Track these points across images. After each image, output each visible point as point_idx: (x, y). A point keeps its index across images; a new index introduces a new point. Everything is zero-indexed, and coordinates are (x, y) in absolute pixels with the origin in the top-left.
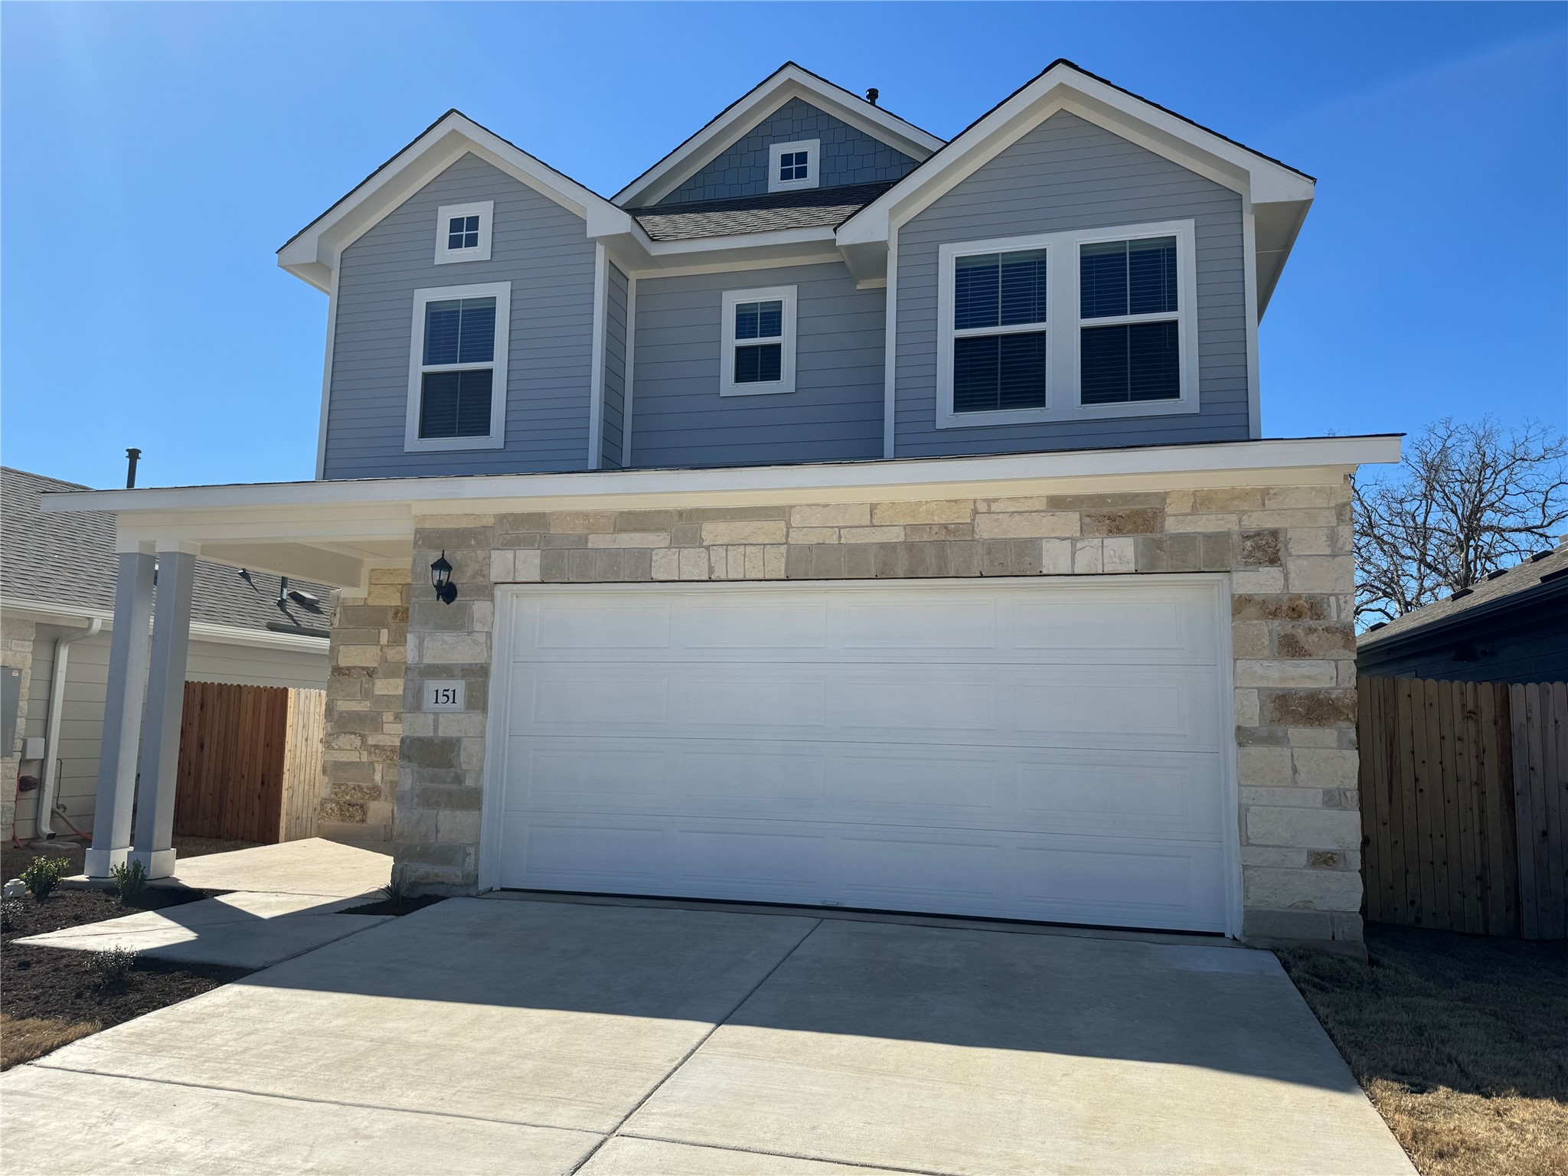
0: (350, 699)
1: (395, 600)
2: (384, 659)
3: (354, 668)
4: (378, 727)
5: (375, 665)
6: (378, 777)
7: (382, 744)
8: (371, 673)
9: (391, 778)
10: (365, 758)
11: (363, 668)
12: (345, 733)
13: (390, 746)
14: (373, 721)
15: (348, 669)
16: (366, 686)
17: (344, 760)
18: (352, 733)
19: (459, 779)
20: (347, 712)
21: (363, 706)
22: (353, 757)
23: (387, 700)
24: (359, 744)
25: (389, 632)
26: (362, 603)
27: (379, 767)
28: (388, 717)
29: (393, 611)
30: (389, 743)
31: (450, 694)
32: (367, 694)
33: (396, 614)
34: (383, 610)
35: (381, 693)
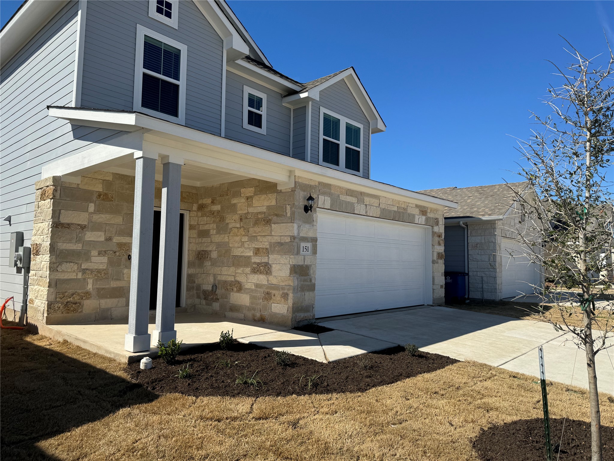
0: (67, 242)
1: (99, 188)
2: (90, 221)
3: (72, 224)
4: (88, 258)
5: (86, 223)
6: (90, 287)
7: (91, 268)
8: (83, 227)
9: (98, 287)
10: (80, 276)
11: (79, 225)
12: (67, 262)
13: (96, 269)
14: (85, 255)
15: (68, 224)
16: (80, 235)
17: (65, 277)
18: (71, 262)
19: (311, 280)
20: (66, 250)
21: (78, 247)
22: (73, 276)
23: (93, 244)
24: (76, 268)
25: (95, 205)
26: (76, 187)
27: (90, 281)
28: (94, 253)
29: (97, 194)
30: (96, 267)
31: (307, 248)
32: (79, 240)
33: (99, 196)
34: (91, 192)
35: (90, 240)
